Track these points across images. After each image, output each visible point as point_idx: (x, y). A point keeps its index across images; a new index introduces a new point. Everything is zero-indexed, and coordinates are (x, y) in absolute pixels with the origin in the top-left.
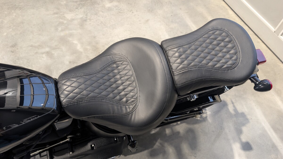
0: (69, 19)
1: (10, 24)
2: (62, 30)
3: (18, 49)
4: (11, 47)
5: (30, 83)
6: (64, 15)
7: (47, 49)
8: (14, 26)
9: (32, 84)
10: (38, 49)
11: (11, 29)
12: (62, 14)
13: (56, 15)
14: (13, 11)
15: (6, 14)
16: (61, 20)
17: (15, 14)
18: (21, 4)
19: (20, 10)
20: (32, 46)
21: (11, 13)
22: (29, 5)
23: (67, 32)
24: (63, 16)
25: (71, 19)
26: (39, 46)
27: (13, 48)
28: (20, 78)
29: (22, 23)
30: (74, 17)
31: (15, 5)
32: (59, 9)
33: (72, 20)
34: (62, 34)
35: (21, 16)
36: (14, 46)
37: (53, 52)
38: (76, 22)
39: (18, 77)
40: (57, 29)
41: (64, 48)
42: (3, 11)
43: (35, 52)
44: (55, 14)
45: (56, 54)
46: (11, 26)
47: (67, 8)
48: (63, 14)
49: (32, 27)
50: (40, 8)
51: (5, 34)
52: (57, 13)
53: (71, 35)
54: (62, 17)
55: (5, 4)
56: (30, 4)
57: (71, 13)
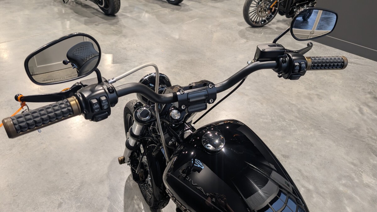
0: (365, 182)
1: (300, 137)
2: (344, 185)
3: (286, 162)
4: (282, 155)
5: (286, 203)
6: (362, 174)
7: (311, 187)
8: (301, 142)
9: (286, 206)
10: (303, 179)
11: (297, 142)
12: (360, 171)
13: (352, 166)
14: (313, 130)
15: (304, 127)
16: (353, 175)
17: (312, 133)
18: (326, 129)
19: (320, 134)
20: (300, 171)
21: (310, 130)
22: (332, 136)
23: (349, 192)
24: (360, 174)
25: (367, 183)
26: (307, 177)
27: (283, 158)
28: (281, 189)
29: (312, 145)
30: (371, 185)
31: (320, 126)
32: (361, 163)
33: (368, 186)
34: (341, 188)
35: (315, 139)
36: (285, 157)
37: (314, 196)
38: (370, 191)
39: (280, 187)
40: (339, 179)
41: (329, 203)
42: (304, 124)
43: (298, 178)
44: (353, 164)
45: (315, 200)
46: (299, 139)
47: (372, 169)
48: (362, 172)
49: (316, 156)
50: (341, 147)
51: (288, 141)
52: (355, 165)
53: (350, 198)
54: (358, 173)
55: (312, 119)
56: (335, 136)
57: (372, 177)
